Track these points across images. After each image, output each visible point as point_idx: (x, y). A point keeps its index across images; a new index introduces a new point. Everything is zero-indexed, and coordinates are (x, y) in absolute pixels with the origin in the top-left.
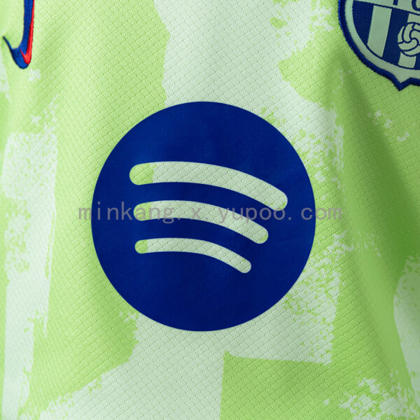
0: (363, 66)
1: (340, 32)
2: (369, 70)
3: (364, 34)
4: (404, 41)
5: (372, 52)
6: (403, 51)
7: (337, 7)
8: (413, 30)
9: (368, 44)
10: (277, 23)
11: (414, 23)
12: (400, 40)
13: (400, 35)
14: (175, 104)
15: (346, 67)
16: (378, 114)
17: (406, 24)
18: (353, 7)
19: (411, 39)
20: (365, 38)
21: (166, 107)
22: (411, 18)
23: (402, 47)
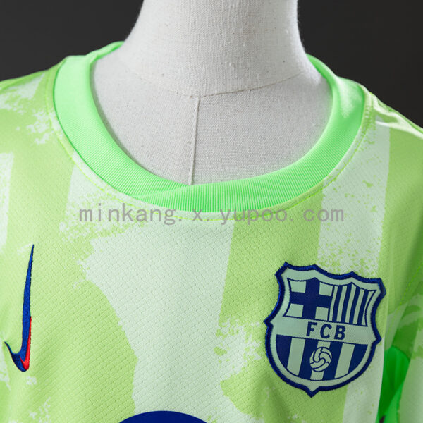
0: (284, 383)
1: (267, 360)
2: (289, 386)
3: (285, 360)
4: (314, 361)
5: (290, 373)
6: (314, 369)
7: (264, 340)
8: (322, 352)
9: (288, 368)
10: (219, 351)
11: (322, 348)
12: (311, 361)
13: (311, 358)
14: (142, 412)
15: (271, 385)
16: (295, 416)
17: (316, 349)
18: (277, 340)
19: (320, 359)
20: (285, 364)
21: (135, 414)
22: (320, 344)
23: (313, 366)
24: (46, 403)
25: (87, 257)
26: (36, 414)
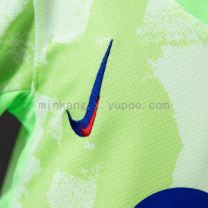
24: (98, 165)
25: (157, 58)
26: (88, 172)
